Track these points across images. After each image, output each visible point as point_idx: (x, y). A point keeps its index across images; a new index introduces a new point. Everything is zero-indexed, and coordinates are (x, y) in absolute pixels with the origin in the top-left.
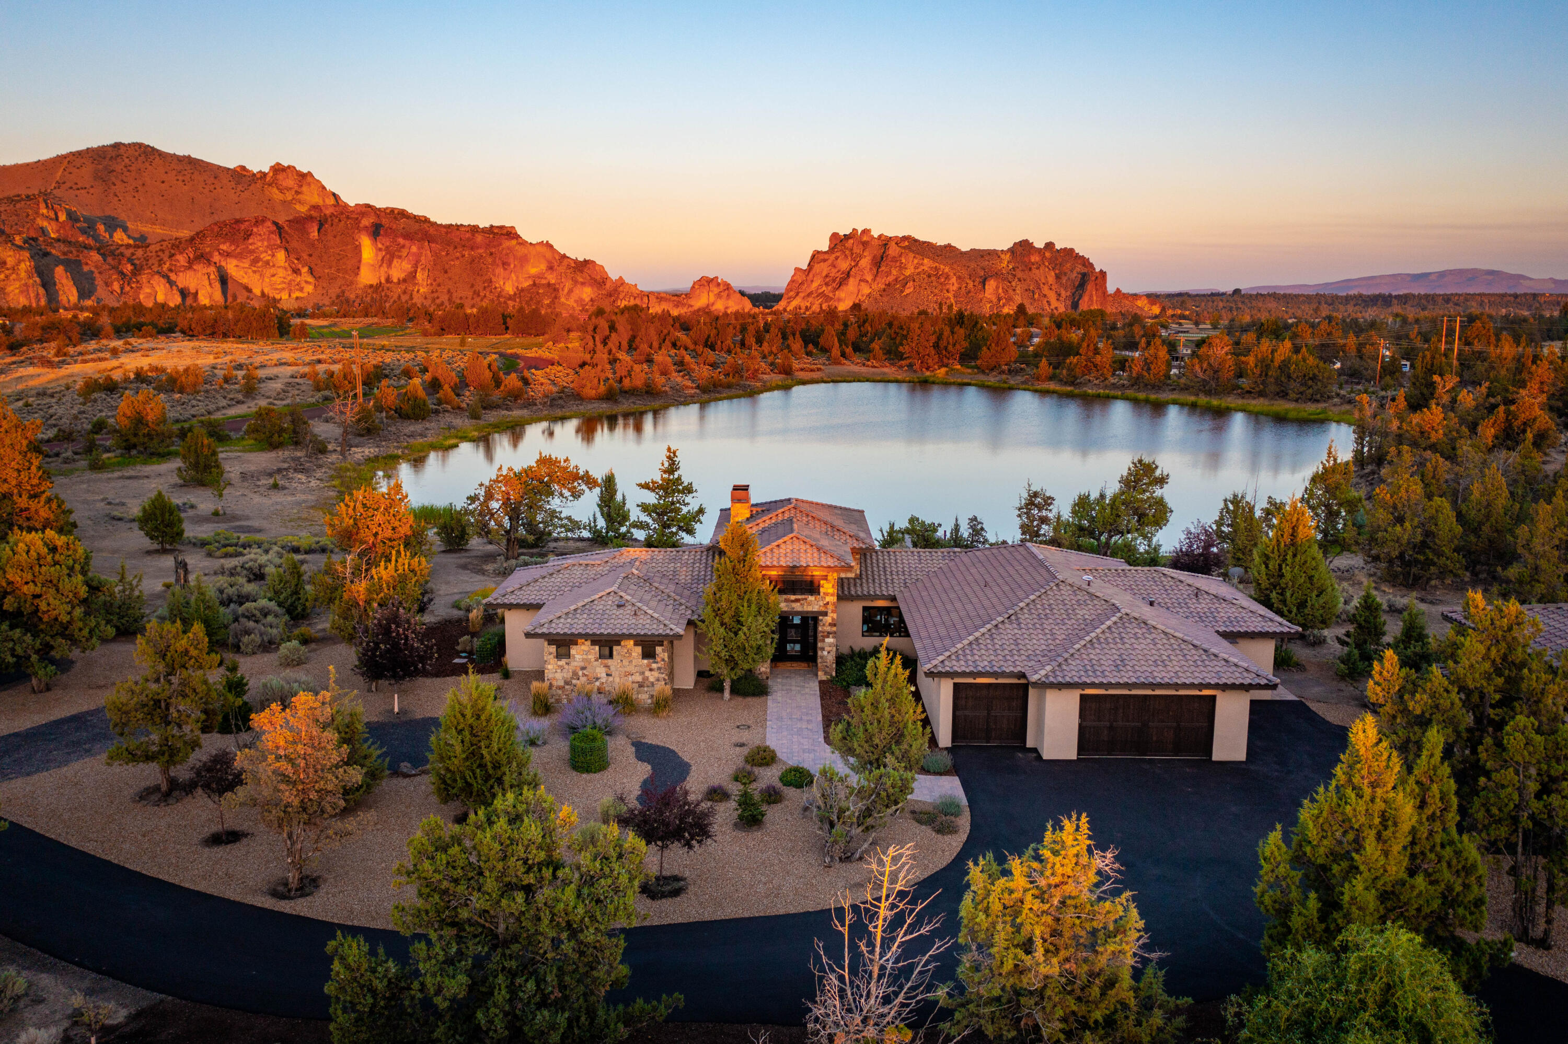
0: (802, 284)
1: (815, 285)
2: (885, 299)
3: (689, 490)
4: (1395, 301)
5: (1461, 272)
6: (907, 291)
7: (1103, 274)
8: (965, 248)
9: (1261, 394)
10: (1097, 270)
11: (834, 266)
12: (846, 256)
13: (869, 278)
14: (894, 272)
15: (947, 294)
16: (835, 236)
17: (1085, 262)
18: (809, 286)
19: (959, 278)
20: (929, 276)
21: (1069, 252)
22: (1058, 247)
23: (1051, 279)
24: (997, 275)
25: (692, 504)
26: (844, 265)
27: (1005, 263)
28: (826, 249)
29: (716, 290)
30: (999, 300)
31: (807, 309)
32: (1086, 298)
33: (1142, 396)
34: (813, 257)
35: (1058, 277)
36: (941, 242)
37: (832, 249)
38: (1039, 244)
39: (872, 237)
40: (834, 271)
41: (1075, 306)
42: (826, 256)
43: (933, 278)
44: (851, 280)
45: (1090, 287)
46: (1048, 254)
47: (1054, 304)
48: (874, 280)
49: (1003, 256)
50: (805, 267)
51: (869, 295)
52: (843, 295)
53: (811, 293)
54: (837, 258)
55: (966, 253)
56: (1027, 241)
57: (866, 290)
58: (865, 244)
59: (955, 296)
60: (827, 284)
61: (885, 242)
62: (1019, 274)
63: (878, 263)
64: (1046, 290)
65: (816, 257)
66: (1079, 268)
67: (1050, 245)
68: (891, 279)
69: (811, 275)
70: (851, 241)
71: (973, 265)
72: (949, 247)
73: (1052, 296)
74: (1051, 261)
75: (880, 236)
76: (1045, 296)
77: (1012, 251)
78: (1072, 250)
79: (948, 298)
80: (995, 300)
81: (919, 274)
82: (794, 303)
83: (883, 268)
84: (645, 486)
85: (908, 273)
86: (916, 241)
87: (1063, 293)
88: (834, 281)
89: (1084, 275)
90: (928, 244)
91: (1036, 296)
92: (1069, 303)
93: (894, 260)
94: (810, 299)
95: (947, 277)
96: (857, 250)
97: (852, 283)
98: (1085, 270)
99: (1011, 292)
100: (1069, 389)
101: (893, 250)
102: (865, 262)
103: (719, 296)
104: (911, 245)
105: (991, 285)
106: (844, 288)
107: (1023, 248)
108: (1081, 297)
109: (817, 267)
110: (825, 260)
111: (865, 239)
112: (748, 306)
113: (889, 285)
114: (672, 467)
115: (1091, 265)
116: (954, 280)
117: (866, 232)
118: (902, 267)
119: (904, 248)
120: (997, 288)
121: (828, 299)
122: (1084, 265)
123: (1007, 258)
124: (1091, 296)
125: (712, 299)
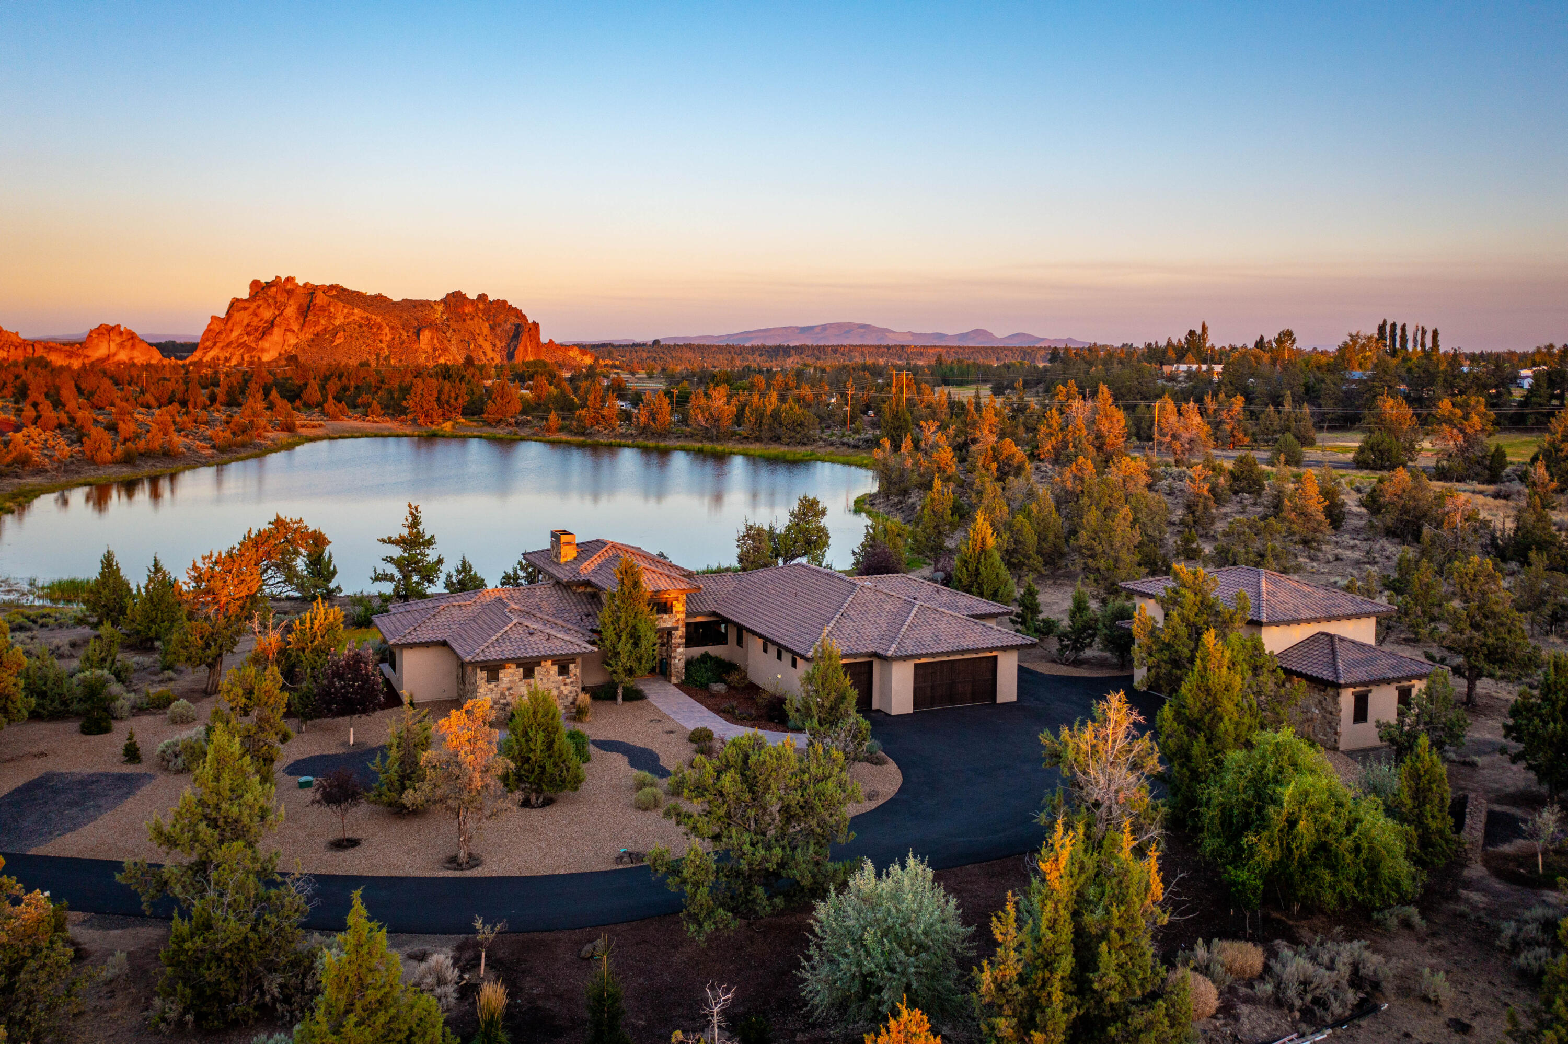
0: (220, 333)
1: (235, 334)
2: (314, 350)
3: (429, 543)
4: (793, 352)
5: (839, 325)
6: (337, 342)
7: (536, 325)
8: (396, 298)
9: (758, 439)
10: (530, 321)
11: (256, 315)
12: (269, 305)
13: (296, 328)
14: (323, 322)
15: (380, 345)
16: (255, 284)
17: (518, 314)
18: (228, 335)
19: (392, 328)
20: (361, 326)
21: (502, 304)
22: (491, 298)
23: (486, 330)
24: (431, 325)
25: (432, 555)
26: (267, 314)
27: (438, 314)
28: (246, 296)
29: (118, 340)
30: (435, 350)
31: (227, 360)
32: (521, 349)
33: (651, 444)
34: (232, 305)
35: (492, 328)
36: (371, 292)
37: (253, 297)
38: (472, 296)
39: (297, 285)
40: (255, 319)
41: (511, 356)
42: (247, 305)
43: (365, 328)
44: (276, 330)
45: (524, 338)
46: (481, 306)
47: (490, 354)
48: (301, 329)
49: (436, 307)
50: (223, 315)
51: (296, 346)
52: (267, 345)
53: (231, 343)
54: (259, 307)
55: (398, 303)
56: (459, 292)
57: (293, 340)
58: (290, 293)
59: (389, 347)
60: (248, 334)
61: (311, 291)
62: (454, 325)
63: (305, 312)
64: (481, 340)
65: (235, 304)
66: (513, 319)
67: (483, 297)
68: (319, 328)
69: (230, 324)
70: (274, 289)
71: (406, 316)
72: (379, 296)
73: (487, 347)
74: (485, 312)
75: (306, 284)
76: (481, 346)
77: (445, 301)
78: (505, 302)
79: (382, 349)
80: (430, 351)
81: (349, 324)
82: (211, 354)
83: (310, 317)
84: (391, 541)
85: (337, 322)
86: (345, 290)
87: (498, 343)
88: (256, 330)
89: (518, 326)
90: (358, 294)
91: (472, 347)
92: (504, 353)
93: (323, 309)
94: (230, 350)
95: (380, 327)
96: (282, 298)
97: (277, 334)
98: (519, 322)
99: (446, 342)
100: (582, 439)
101: (321, 300)
102: (290, 311)
103: (121, 345)
104: (339, 293)
105: (426, 335)
106: (269, 338)
107: (455, 300)
108: (516, 348)
109: (237, 316)
110: (245, 309)
111: (289, 287)
112: (156, 357)
113: (317, 335)
114: (415, 522)
115: (524, 317)
116: (387, 330)
117: (290, 280)
118: (331, 317)
119: (332, 297)
120: (432, 338)
121: (250, 349)
122: (517, 316)
123: (441, 308)
124: (526, 347)
125: (113, 348)
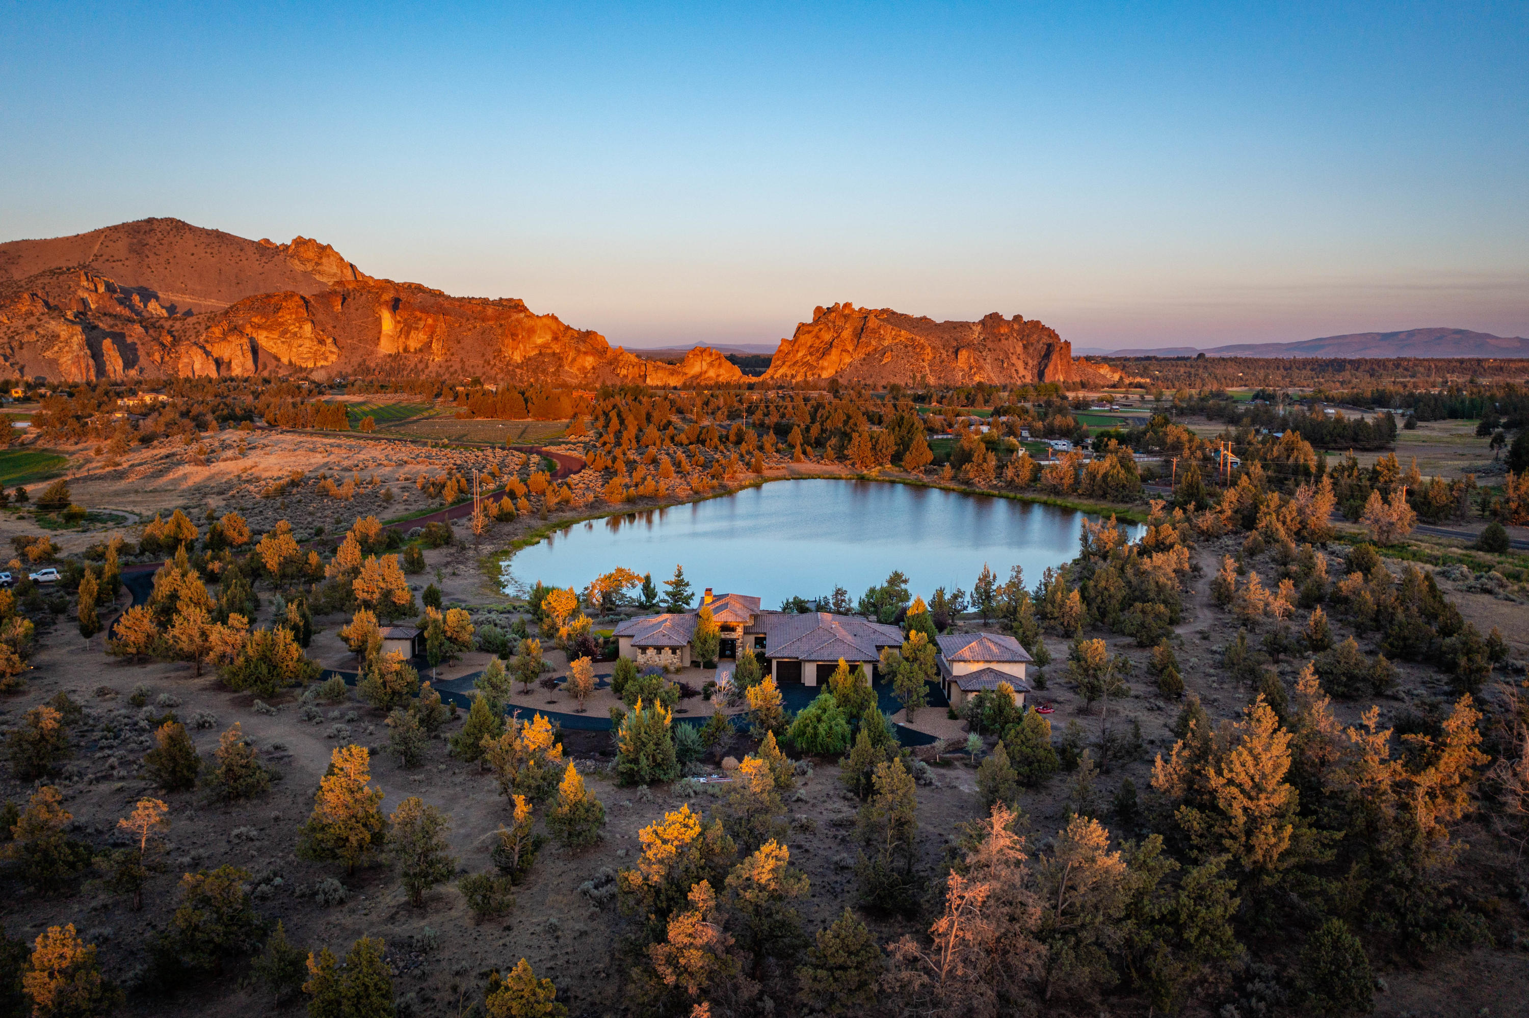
0: (788, 353)
1: (800, 354)
2: (865, 368)
6: (885, 361)
7: (1067, 344)
8: (939, 320)
10: (1062, 341)
11: (818, 338)
12: (829, 328)
13: (850, 349)
14: (874, 343)
15: (922, 364)
16: (818, 309)
17: (1052, 334)
18: (794, 356)
19: (934, 348)
20: (906, 347)
21: (1036, 324)
22: (1025, 319)
23: (1019, 349)
24: (969, 345)
26: (827, 337)
27: (976, 334)
28: (810, 321)
29: (709, 359)
30: (971, 369)
31: (793, 377)
32: (1051, 367)
34: (799, 329)
35: (1025, 347)
36: (917, 314)
37: (816, 321)
38: (1008, 317)
39: (853, 310)
40: (818, 341)
41: (1041, 375)
42: (810, 328)
43: (910, 349)
44: (834, 351)
45: (1055, 357)
46: (1016, 326)
47: (1022, 372)
48: (855, 350)
49: (974, 328)
50: (791, 338)
51: (850, 364)
52: (826, 364)
53: (796, 362)
54: (820, 330)
55: (939, 325)
56: (996, 314)
57: (848, 360)
58: (846, 317)
59: (930, 366)
60: (811, 354)
61: (865, 315)
62: (990, 345)
63: (859, 334)
64: (1014, 359)
65: (802, 329)
66: (1046, 339)
67: (1017, 318)
68: (870, 349)
69: (796, 346)
70: (834, 314)
71: (946, 336)
72: (925, 318)
73: (1020, 365)
74: (1020, 332)
75: (861, 309)
76: (1013, 365)
77: (983, 322)
78: (1038, 322)
79: (923, 367)
80: (967, 369)
81: (896, 344)
82: (781, 371)
83: (863, 339)
85: (886, 343)
86: (894, 313)
87: (1030, 362)
88: (818, 351)
89: (1049, 346)
90: (905, 316)
91: (1005, 365)
92: (1036, 371)
93: (874, 331)
94: (796, 368)
95: (923, 348)
96: (839, 323)
97: (834, 354)
98: (1051, 341)
99: (981, 361)
101: (873, 323)
102: (847, 334)
103: (711, 365)
104: (890, 317)
105: (963, 354)
106: (828, 357)
107: (993, 320)
108: (1046, 366)
109: (803, 338)
110: (809, 332)
111: (847, 312)
112: (736, 373)
113: (869, 354)
115: (1057, 336)
116: (929, 350)
117: (847, 305)
118: (881, 338)
119: (883, 320)
120: (969, 357)
121: (811, 367)
122: (1049, 336)
123: (978, 329)
124: (1056, 365)
125: (705, 367)
